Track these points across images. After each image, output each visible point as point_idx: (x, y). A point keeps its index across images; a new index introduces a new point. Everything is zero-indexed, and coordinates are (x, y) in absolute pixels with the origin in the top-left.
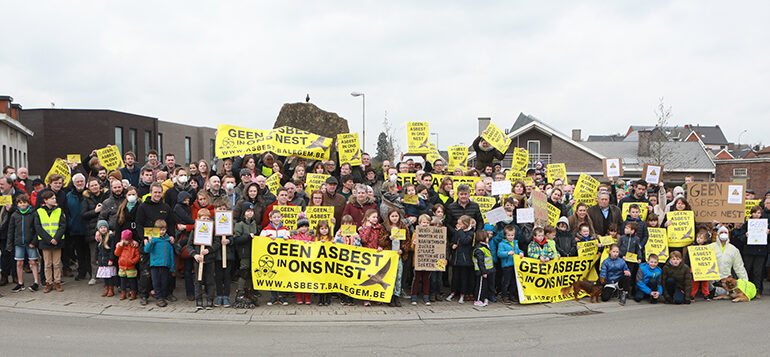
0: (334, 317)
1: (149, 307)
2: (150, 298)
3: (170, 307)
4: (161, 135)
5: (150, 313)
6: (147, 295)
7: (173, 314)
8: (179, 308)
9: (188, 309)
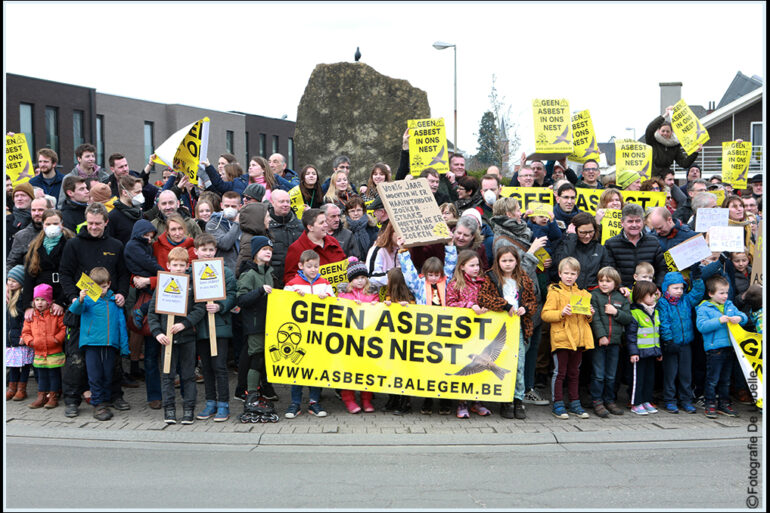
0: (406, 438)
1: (80, 420)
2: (83, 405)
3: (118, 421)
4: (101, 117)
5: (83, 433)
6: (78, 400)
7: (121, 432)
8: (134, 422)
9: (148, 424)
